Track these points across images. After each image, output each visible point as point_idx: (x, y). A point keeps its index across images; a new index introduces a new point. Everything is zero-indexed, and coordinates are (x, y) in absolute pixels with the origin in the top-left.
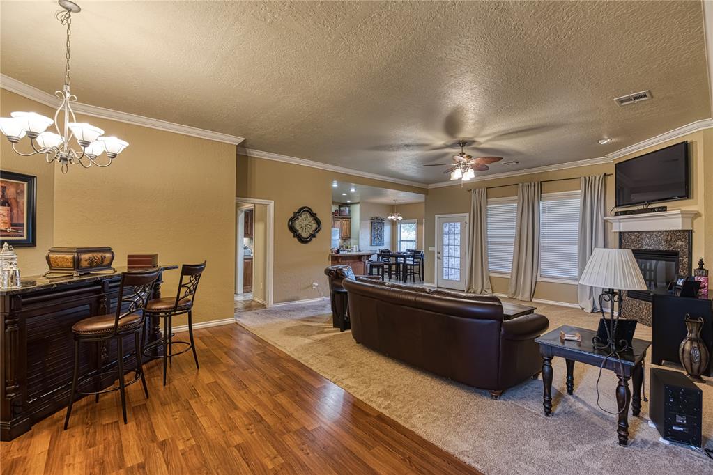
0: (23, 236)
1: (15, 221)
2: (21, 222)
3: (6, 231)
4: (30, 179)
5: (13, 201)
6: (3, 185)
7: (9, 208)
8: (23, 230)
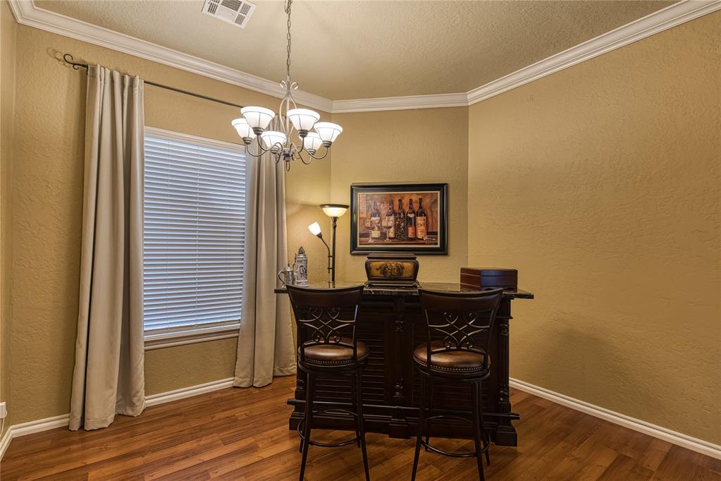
0: (437, 244)
1: (430, 230)
2: (434, 231)
3: (422, 239)
4: (441, 187)
5: (428, 210)
6: (420, 197)
7: (425, 218)
8: (437, 238)
